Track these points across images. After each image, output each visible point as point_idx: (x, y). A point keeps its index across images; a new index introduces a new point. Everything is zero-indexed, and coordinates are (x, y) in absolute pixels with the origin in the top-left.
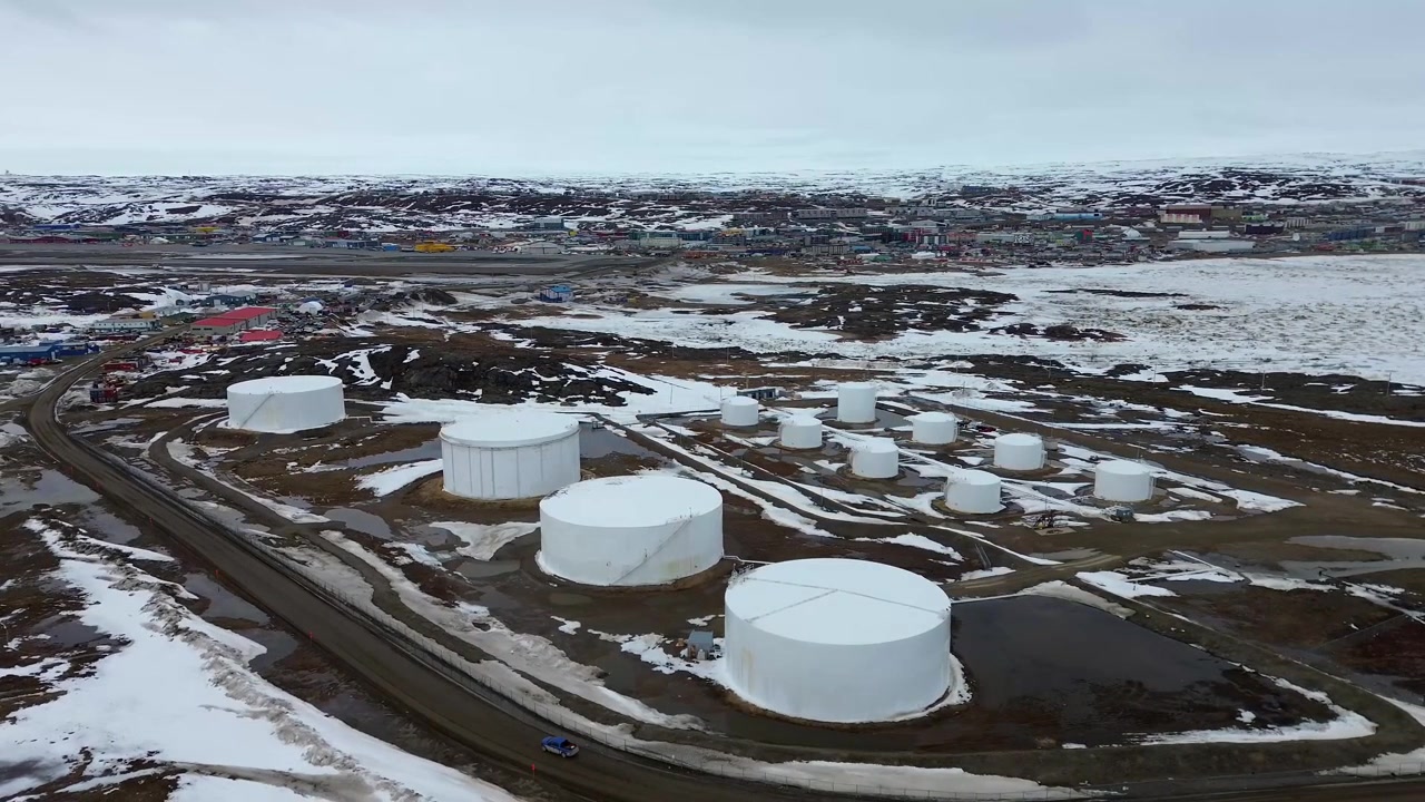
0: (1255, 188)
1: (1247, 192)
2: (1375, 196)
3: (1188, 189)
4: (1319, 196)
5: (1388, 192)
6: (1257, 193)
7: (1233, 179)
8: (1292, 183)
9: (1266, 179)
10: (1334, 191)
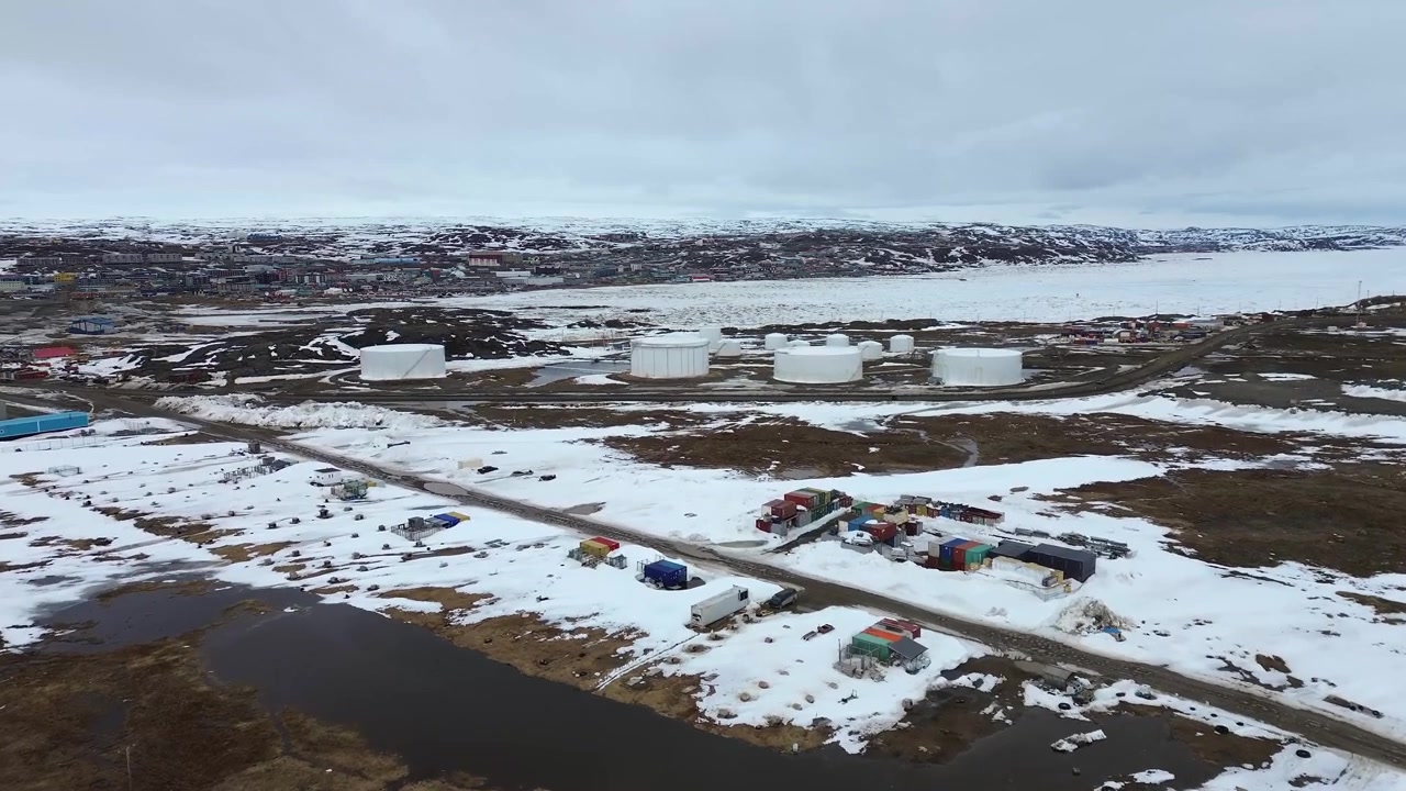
0: (505, 241)
1: (500, 243)
2: (584, 248)
3: (457, 241)
4: (550, 247)
5: (592, 246)
6: (508, 244)
7: (486, 233)
8: (528, 238)
9: (511, 233)
10: (558, 244)
